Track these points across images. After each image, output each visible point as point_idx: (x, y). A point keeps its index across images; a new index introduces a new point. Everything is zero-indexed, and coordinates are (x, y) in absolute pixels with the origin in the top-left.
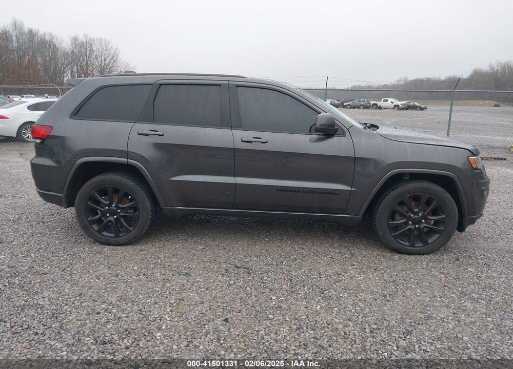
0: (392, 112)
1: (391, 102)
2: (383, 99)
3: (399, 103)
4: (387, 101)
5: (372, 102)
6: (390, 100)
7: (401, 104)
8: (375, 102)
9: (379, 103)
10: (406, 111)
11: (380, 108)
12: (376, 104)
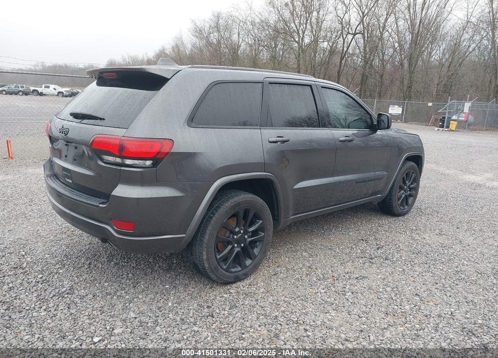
0: (56, 98)
1: (53, 89)
2: (44, 86)
3: (63, 90)
4: (48, 87)
5: (32, 88)
6: (52, 86)
7: (66, 91)
8: (34, 88)
9: (40, 90)
10: (70, 98)
11: (41, 94)
12: (36, 90)
